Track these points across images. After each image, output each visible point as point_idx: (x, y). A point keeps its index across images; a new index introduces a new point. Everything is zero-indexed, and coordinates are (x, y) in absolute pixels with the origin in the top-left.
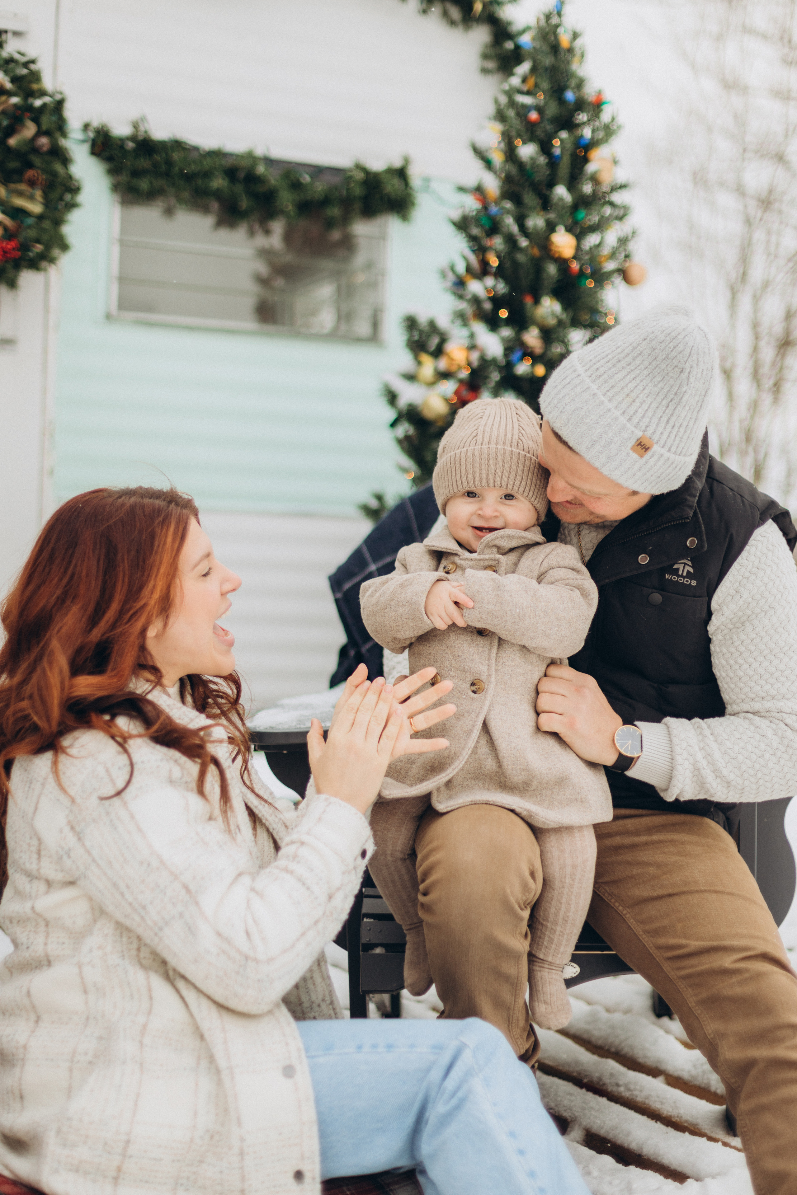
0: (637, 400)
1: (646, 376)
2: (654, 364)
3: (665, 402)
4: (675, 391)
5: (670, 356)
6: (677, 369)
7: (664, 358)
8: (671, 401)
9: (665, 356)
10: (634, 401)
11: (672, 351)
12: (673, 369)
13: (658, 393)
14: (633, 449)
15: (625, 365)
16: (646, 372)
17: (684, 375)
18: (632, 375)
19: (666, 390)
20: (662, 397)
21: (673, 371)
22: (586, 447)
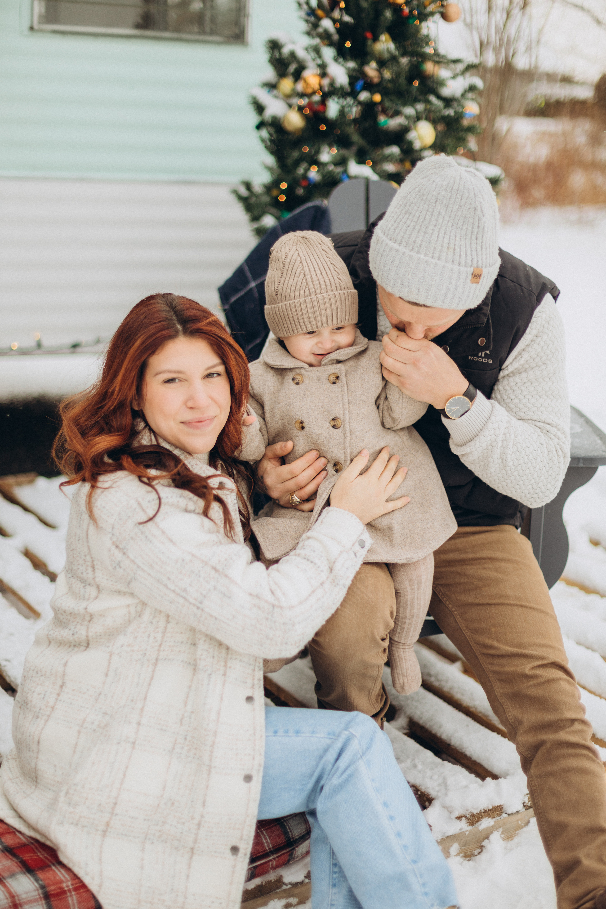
0: (456, 248)
1: (452, 227)
5: (461, 204)
8: (477, 233)
10: (454, 249)
11: (461, 200)
13: (466, 233)
14: (471, 282)
16: (450, 224)
19: (470, 228)
20: (470, 234)
22: (441, 301)
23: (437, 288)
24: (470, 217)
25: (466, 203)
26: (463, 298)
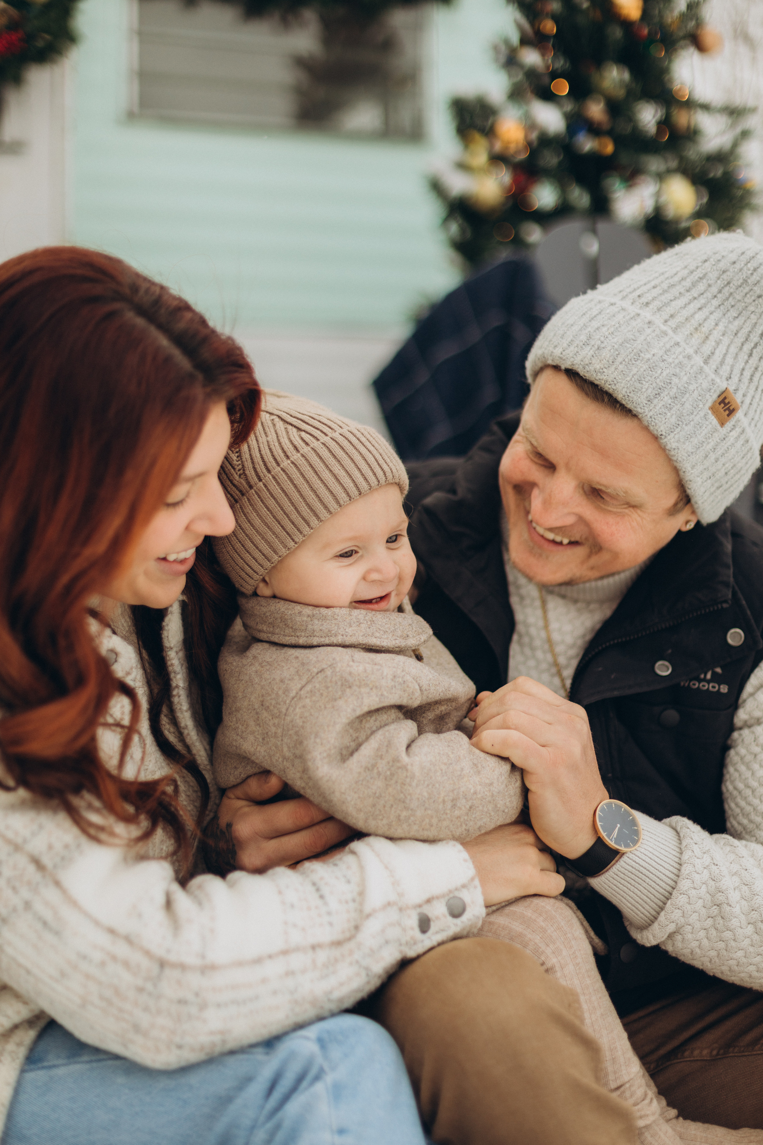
0: (711, 338)
1: (716, 308)
5: (749, 281)
6: (760, 300)
7: (739, 284)
9: (741, 281)
10: (707, 338)
11: (752, 274)
12: (754, 301)
13: (737, 333)
14: (712, 408)
15: (682, 291)
16: (715, 302)
18: (697, 304)
20: (742, 340)
21: (753, 304)
22: (647, 398)
23: (649, 369)
24: (754, 312)
25: (758, 284)
26: (686, 425)
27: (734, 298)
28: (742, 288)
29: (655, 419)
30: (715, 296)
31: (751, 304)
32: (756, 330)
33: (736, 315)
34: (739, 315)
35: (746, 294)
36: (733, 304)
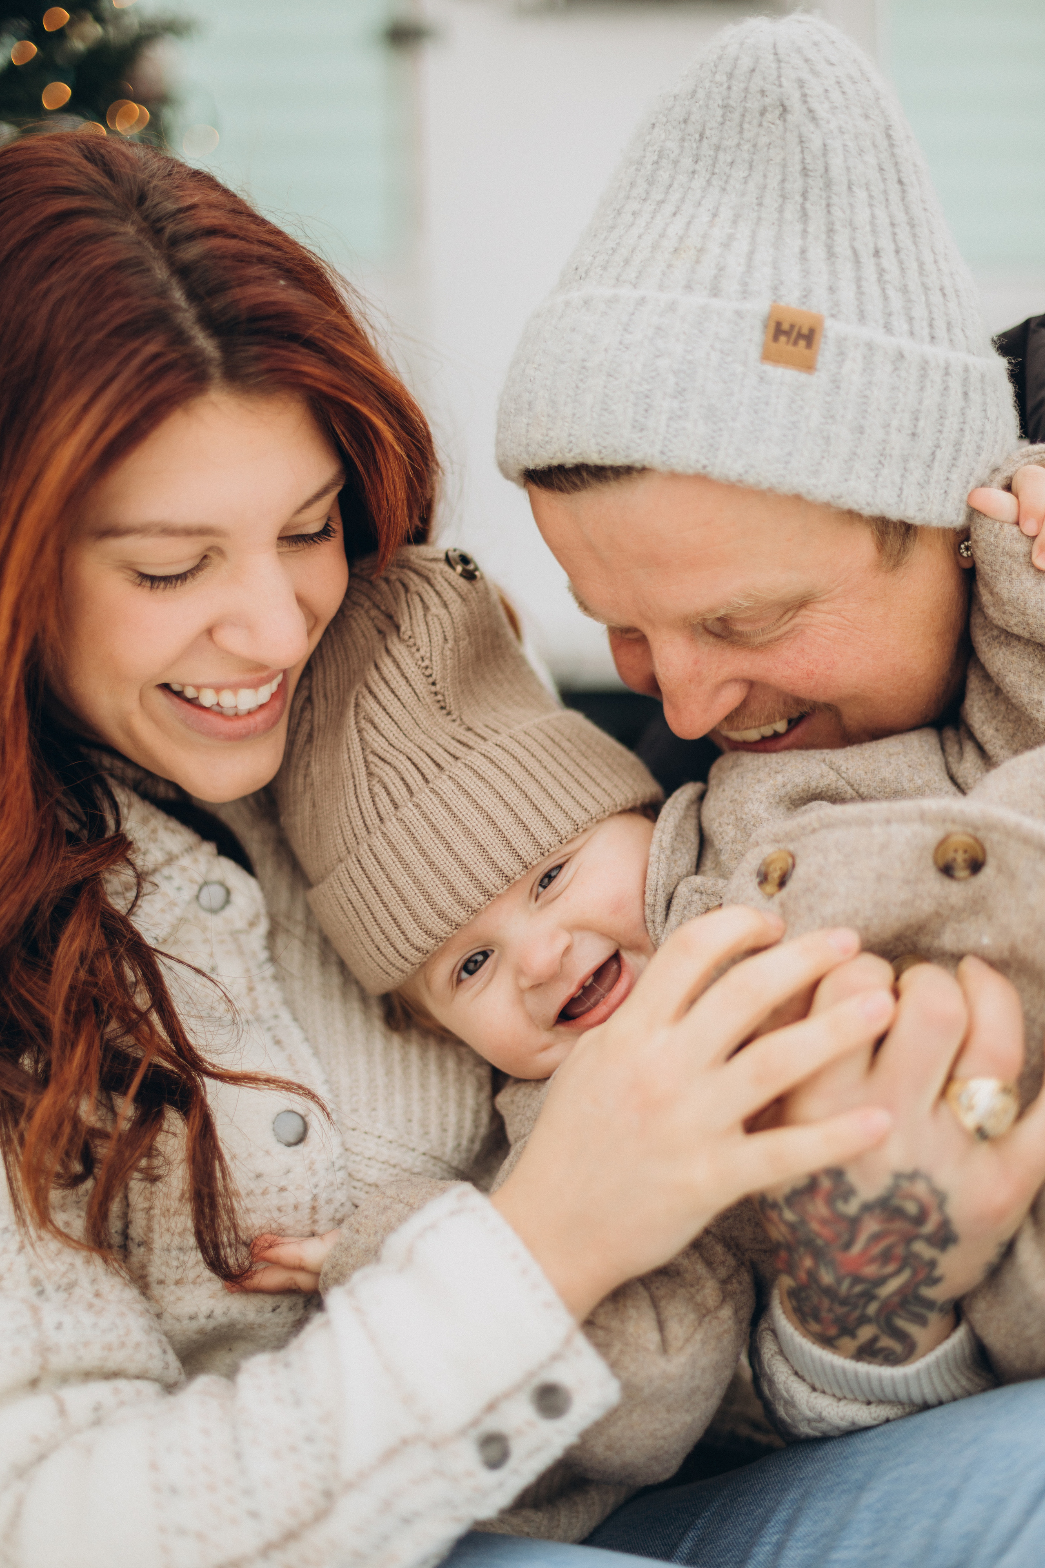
0: (709, 246)
2: (706, 149)
3: (791, 212)
4: (798, 167)
5: (732, 103)
6: (769, 116)
7: (719, 119)
8: (805, 198)
9: (719, 112)
10: (701, 251)
11: (729, 88)
12: (760, 125)
13: (760, 202)
14: (767, 356)
16: (698, 183)
17: (797, 114)
18: (669, 208)
19: (774, 182)
20: (775, 205)
21: (761, 130)
22: (634, 427)
23: (611, 379)
24: (770, 144)
25: (749, 96)
26: (734, 419)
27: (725, 150)
28: (728, 123)
29: (671, 451)
30: (693, 172)
31: (758, 135)
32: (790, 169)
33: (746, 173)
34: (751, 167)
35: (741, 126)
36: (729, 160)
